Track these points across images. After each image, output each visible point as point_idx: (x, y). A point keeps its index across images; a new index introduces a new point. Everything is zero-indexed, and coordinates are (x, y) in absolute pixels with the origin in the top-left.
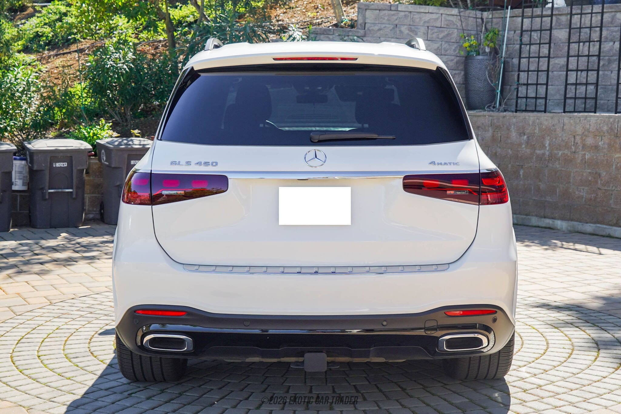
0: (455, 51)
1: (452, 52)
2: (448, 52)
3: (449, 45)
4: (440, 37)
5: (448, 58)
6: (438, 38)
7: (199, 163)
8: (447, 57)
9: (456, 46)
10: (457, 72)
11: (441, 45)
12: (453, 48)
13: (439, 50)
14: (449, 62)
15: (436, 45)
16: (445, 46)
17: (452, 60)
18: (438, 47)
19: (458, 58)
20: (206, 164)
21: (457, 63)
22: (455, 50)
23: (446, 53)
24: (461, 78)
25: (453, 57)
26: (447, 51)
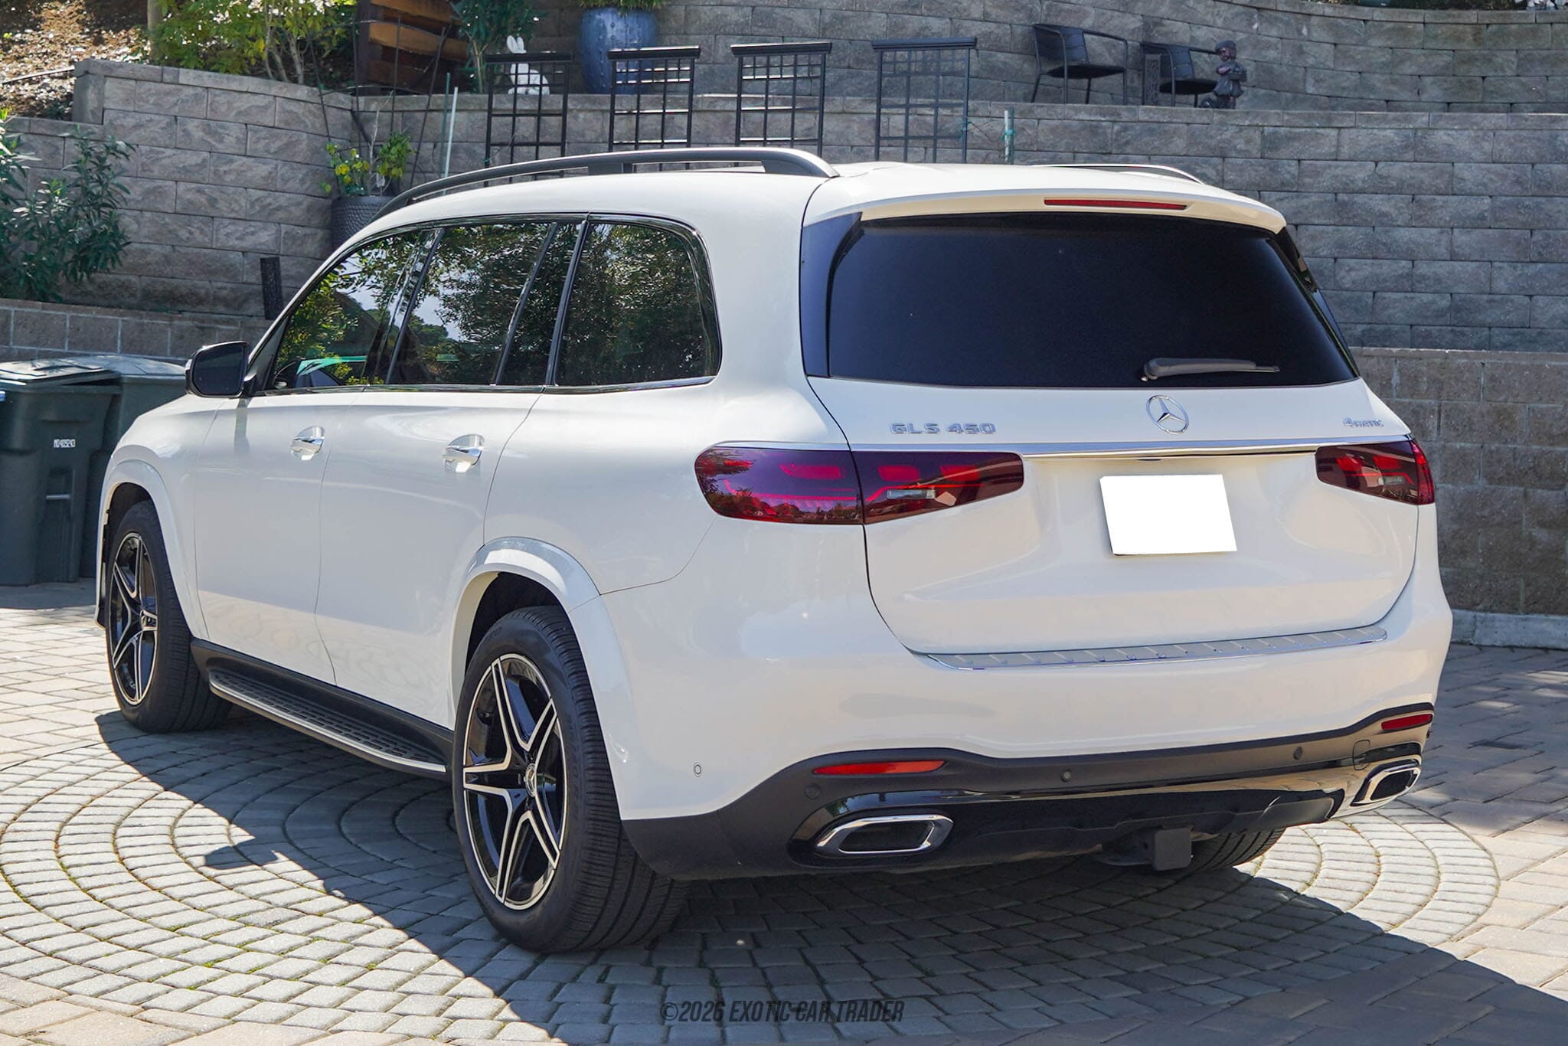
0: (305, 183)
1: (294, 185)
2: (290, 185)
3: (292, 169)
4: (272, 150)
5: (290, 199)
6: (267, 151)
7: (953, 429)
8: (287, 195)
9: (304, 171)
10: (308, 231)
11: (276, 168)
12: (300, 176)
13: (273, 179)
14: (292, 209)
15: (264, 167)
16: (284, 170)
17: (299, 204)
18: (270, 173)
19: (310, 199)
20: (972, 428)
21: (309, 209)
22: (302, 181)
23: (285, 188)
24: (316, 246)
25: (300, 198)
26: (288, 181)
